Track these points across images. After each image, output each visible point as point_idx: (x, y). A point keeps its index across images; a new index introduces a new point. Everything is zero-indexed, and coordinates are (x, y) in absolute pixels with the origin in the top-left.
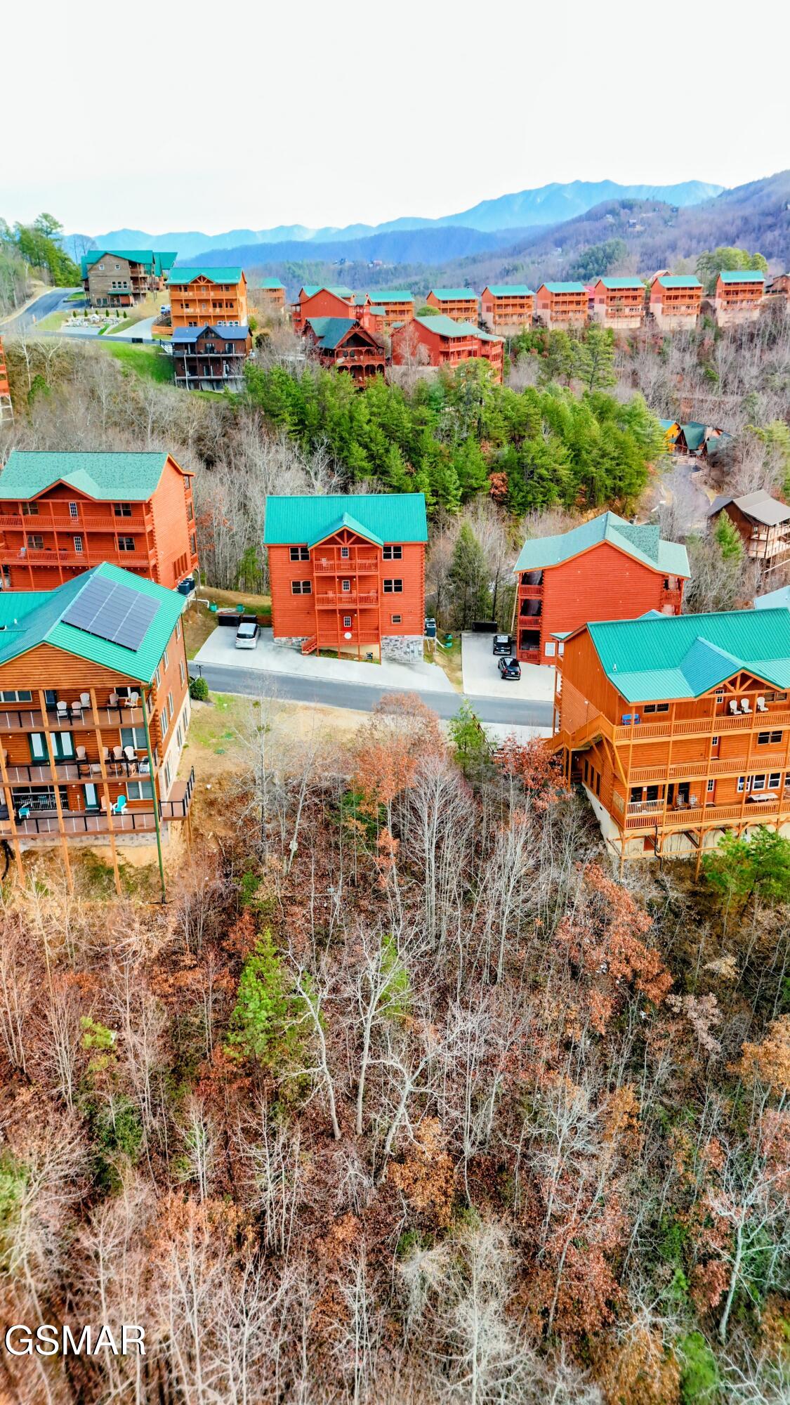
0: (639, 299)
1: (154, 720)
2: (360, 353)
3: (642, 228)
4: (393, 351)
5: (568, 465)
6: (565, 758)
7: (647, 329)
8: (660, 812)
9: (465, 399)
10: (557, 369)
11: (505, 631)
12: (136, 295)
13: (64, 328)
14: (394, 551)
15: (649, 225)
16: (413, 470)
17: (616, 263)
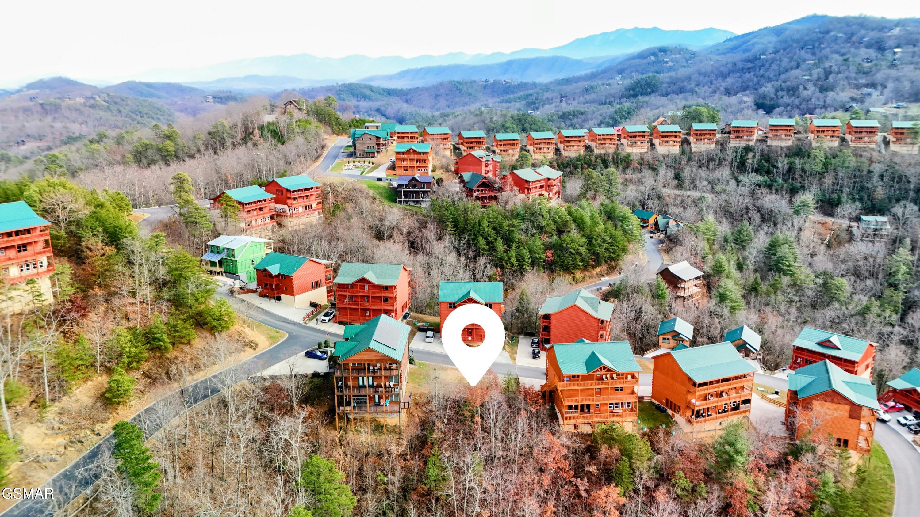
0: (646, 137)
1: (400, 374)
2: (485, 190)
3: (672, 64)
5: (585, 247)
6: (547, 394)
7: (650, 153)
8: (578, 415)
9: (535, 215)
10: (590, 188)
11: (536, 337)
12: (378, 152)
13: (345, 172)
15: (677, 62)
16: (507, 249)
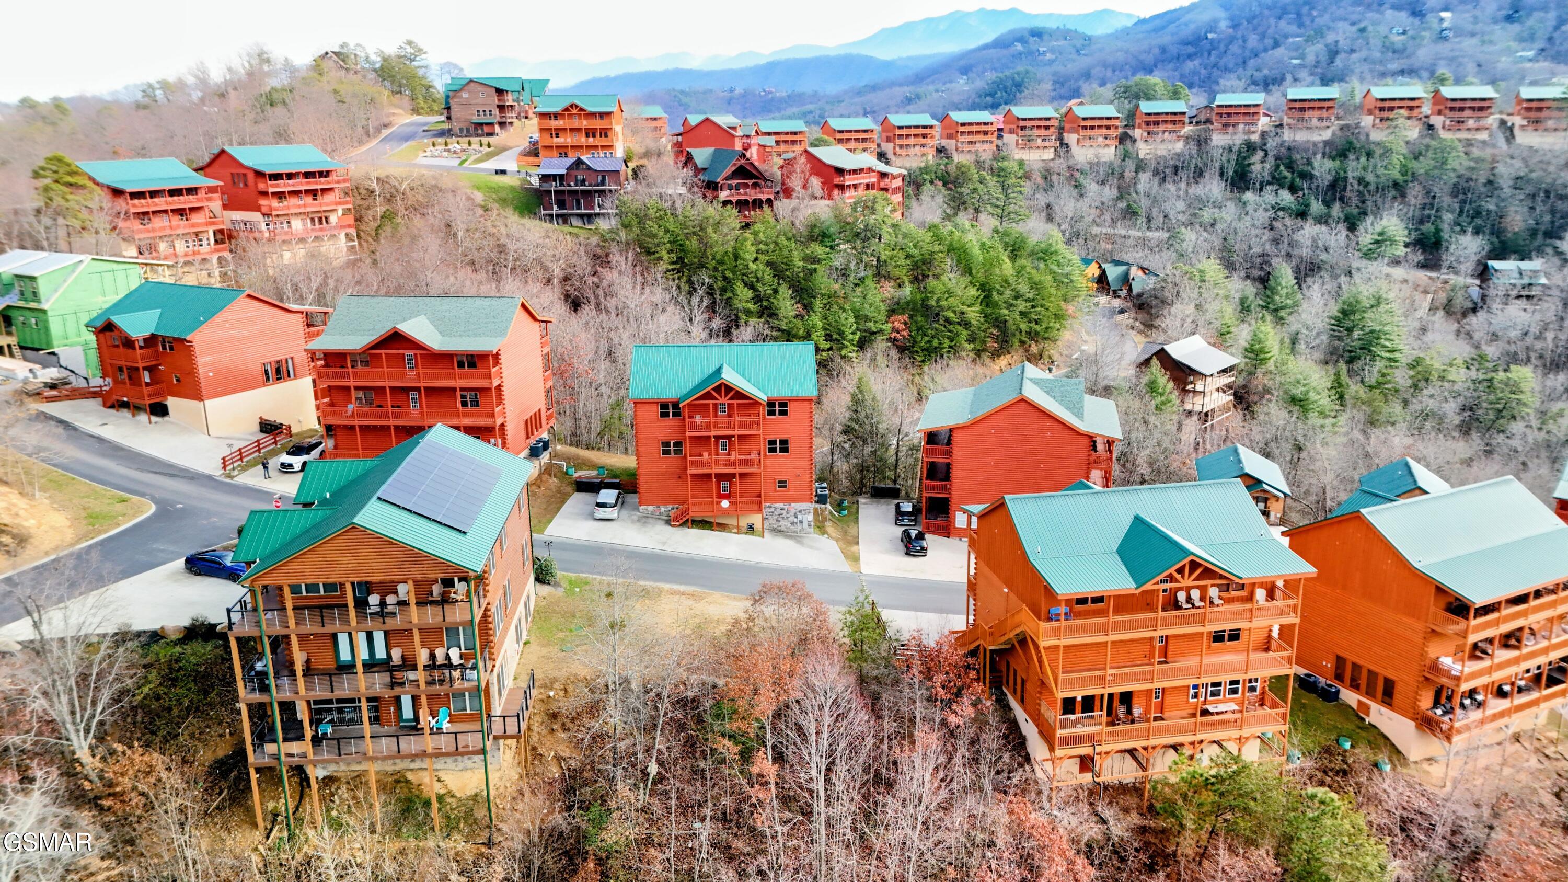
0: (1052, 129)
1: (485, 616)
2: (746, 186)
3: (1053, 57)
4: (783, 184)
5: (977, 308)
6: (981, 660)
7: (1061, 160)
8: (1098, 728)
9: (863, 235)
10: (964, 203)
11: (908, 498)
12: (502, 124)
13: (421, 160)
14: (779, 407)
15: (1061, 53)
16: (804, 312)
17: (1026, 92)
